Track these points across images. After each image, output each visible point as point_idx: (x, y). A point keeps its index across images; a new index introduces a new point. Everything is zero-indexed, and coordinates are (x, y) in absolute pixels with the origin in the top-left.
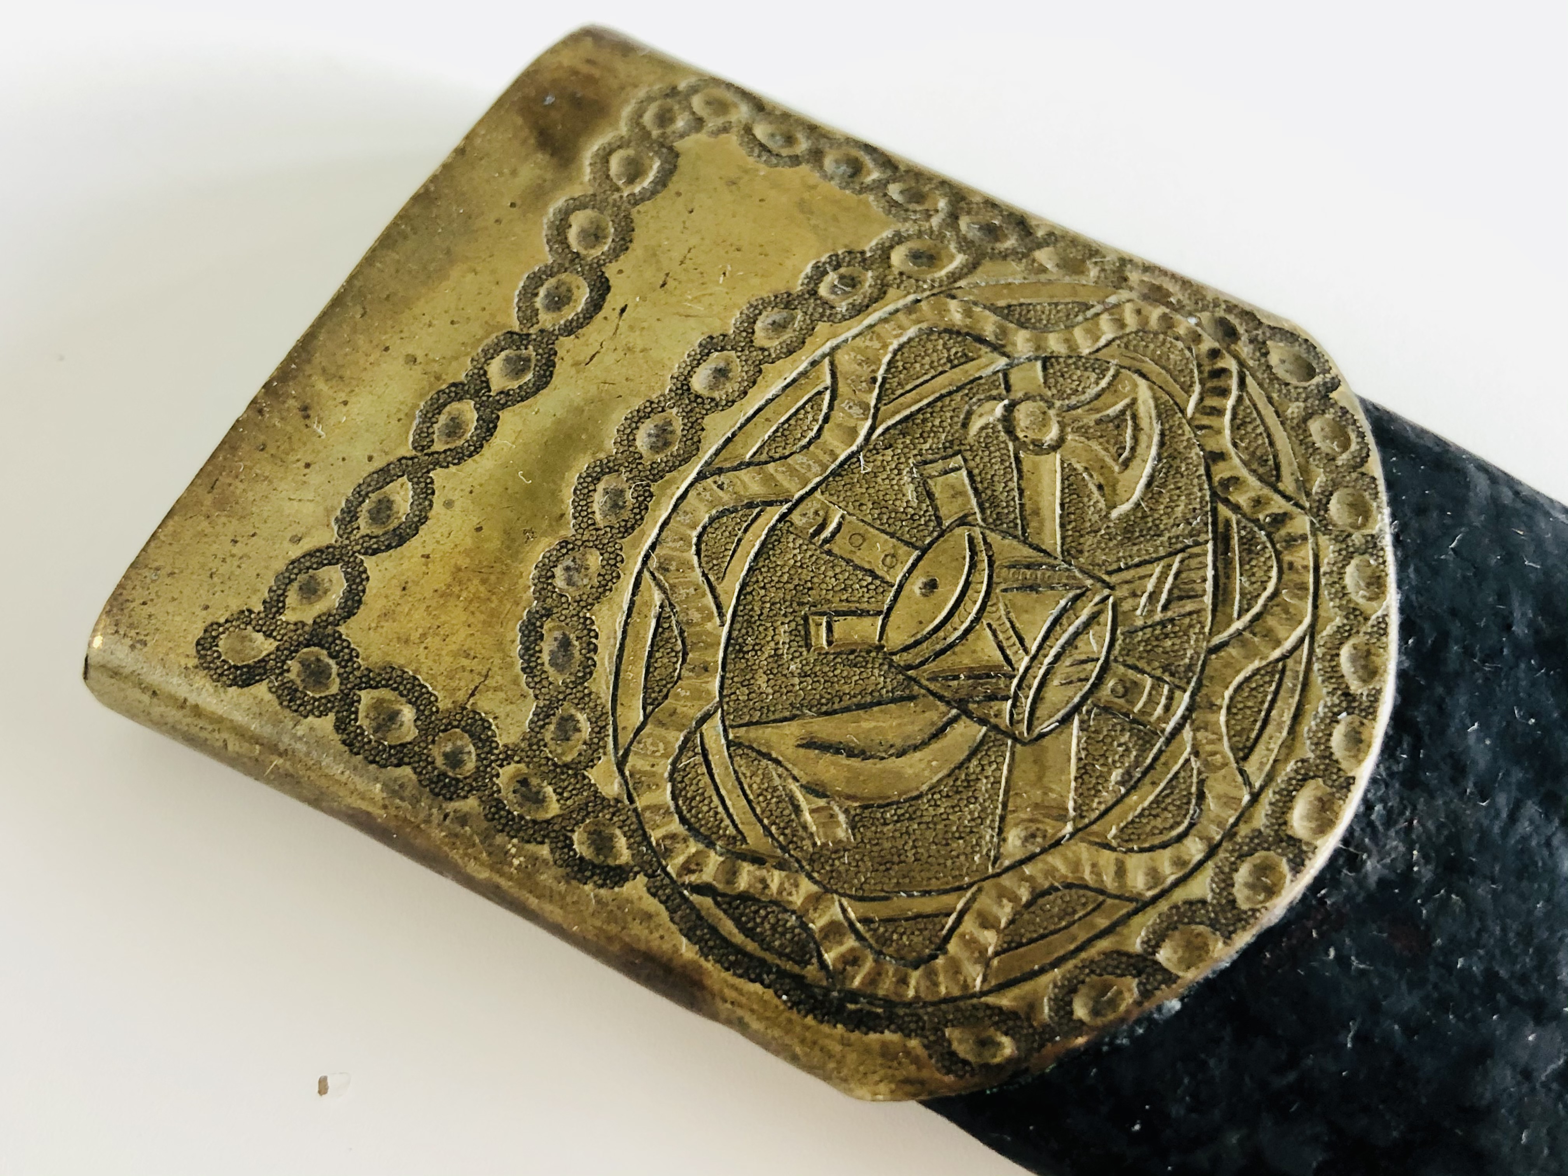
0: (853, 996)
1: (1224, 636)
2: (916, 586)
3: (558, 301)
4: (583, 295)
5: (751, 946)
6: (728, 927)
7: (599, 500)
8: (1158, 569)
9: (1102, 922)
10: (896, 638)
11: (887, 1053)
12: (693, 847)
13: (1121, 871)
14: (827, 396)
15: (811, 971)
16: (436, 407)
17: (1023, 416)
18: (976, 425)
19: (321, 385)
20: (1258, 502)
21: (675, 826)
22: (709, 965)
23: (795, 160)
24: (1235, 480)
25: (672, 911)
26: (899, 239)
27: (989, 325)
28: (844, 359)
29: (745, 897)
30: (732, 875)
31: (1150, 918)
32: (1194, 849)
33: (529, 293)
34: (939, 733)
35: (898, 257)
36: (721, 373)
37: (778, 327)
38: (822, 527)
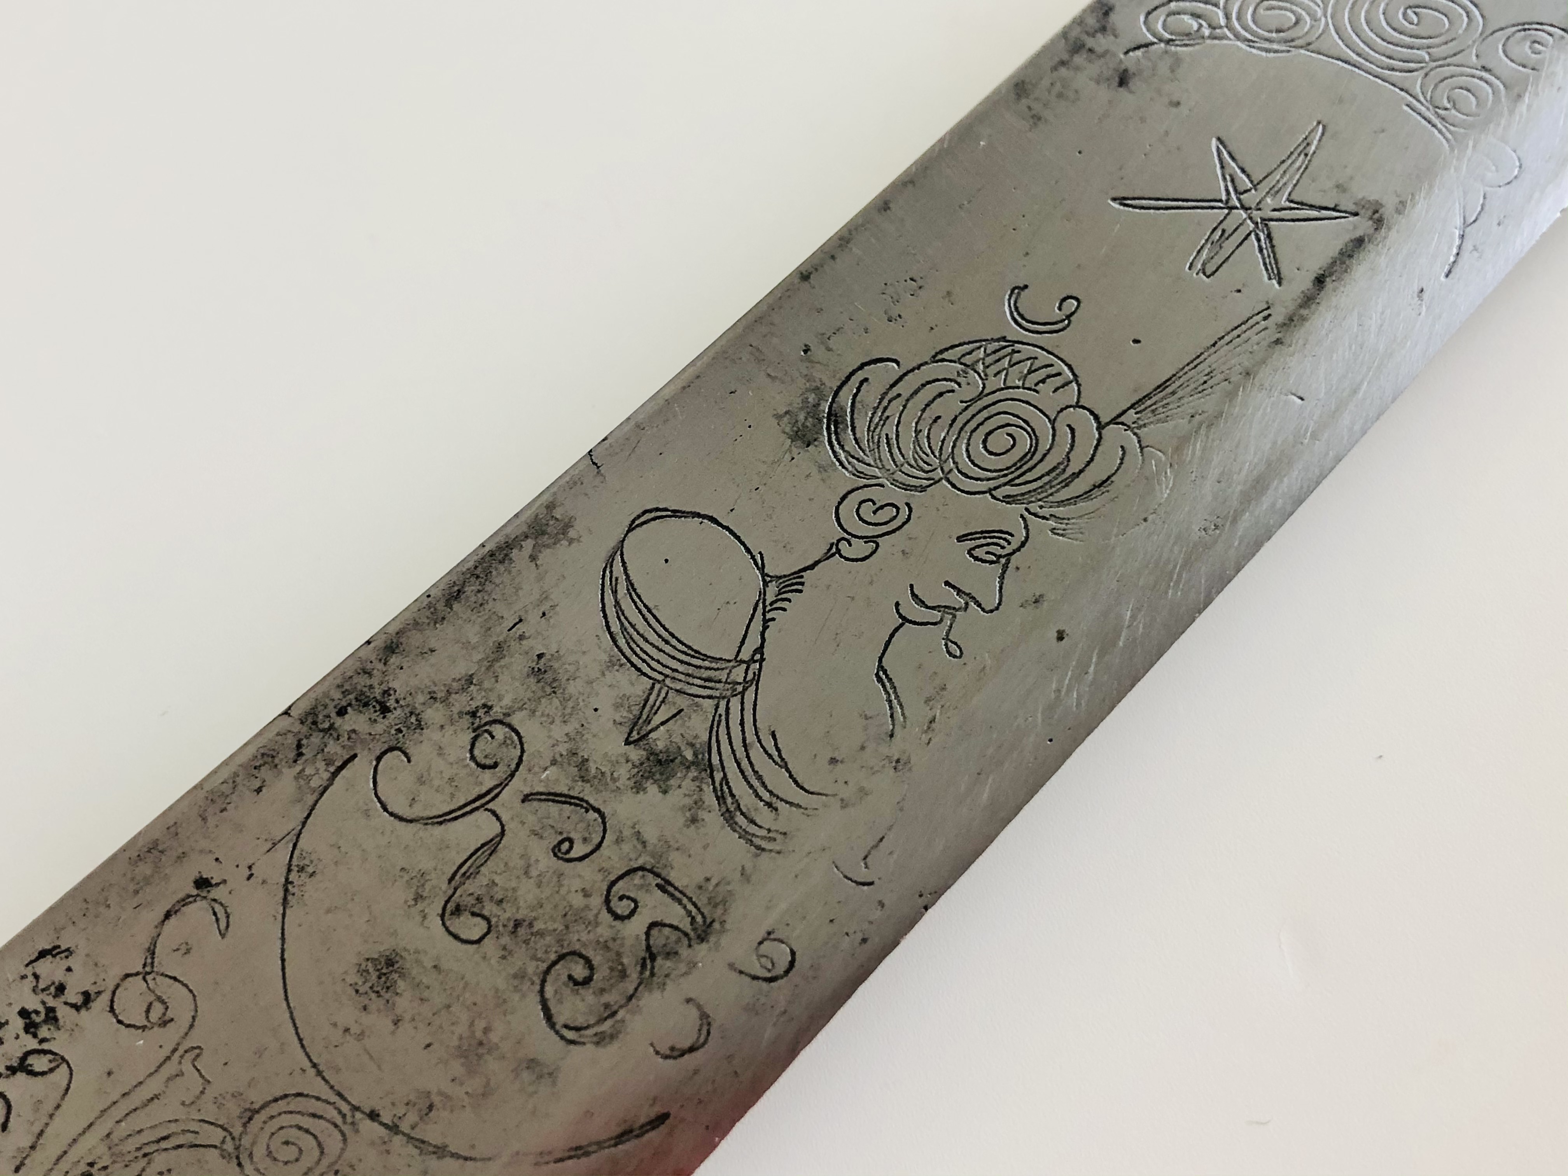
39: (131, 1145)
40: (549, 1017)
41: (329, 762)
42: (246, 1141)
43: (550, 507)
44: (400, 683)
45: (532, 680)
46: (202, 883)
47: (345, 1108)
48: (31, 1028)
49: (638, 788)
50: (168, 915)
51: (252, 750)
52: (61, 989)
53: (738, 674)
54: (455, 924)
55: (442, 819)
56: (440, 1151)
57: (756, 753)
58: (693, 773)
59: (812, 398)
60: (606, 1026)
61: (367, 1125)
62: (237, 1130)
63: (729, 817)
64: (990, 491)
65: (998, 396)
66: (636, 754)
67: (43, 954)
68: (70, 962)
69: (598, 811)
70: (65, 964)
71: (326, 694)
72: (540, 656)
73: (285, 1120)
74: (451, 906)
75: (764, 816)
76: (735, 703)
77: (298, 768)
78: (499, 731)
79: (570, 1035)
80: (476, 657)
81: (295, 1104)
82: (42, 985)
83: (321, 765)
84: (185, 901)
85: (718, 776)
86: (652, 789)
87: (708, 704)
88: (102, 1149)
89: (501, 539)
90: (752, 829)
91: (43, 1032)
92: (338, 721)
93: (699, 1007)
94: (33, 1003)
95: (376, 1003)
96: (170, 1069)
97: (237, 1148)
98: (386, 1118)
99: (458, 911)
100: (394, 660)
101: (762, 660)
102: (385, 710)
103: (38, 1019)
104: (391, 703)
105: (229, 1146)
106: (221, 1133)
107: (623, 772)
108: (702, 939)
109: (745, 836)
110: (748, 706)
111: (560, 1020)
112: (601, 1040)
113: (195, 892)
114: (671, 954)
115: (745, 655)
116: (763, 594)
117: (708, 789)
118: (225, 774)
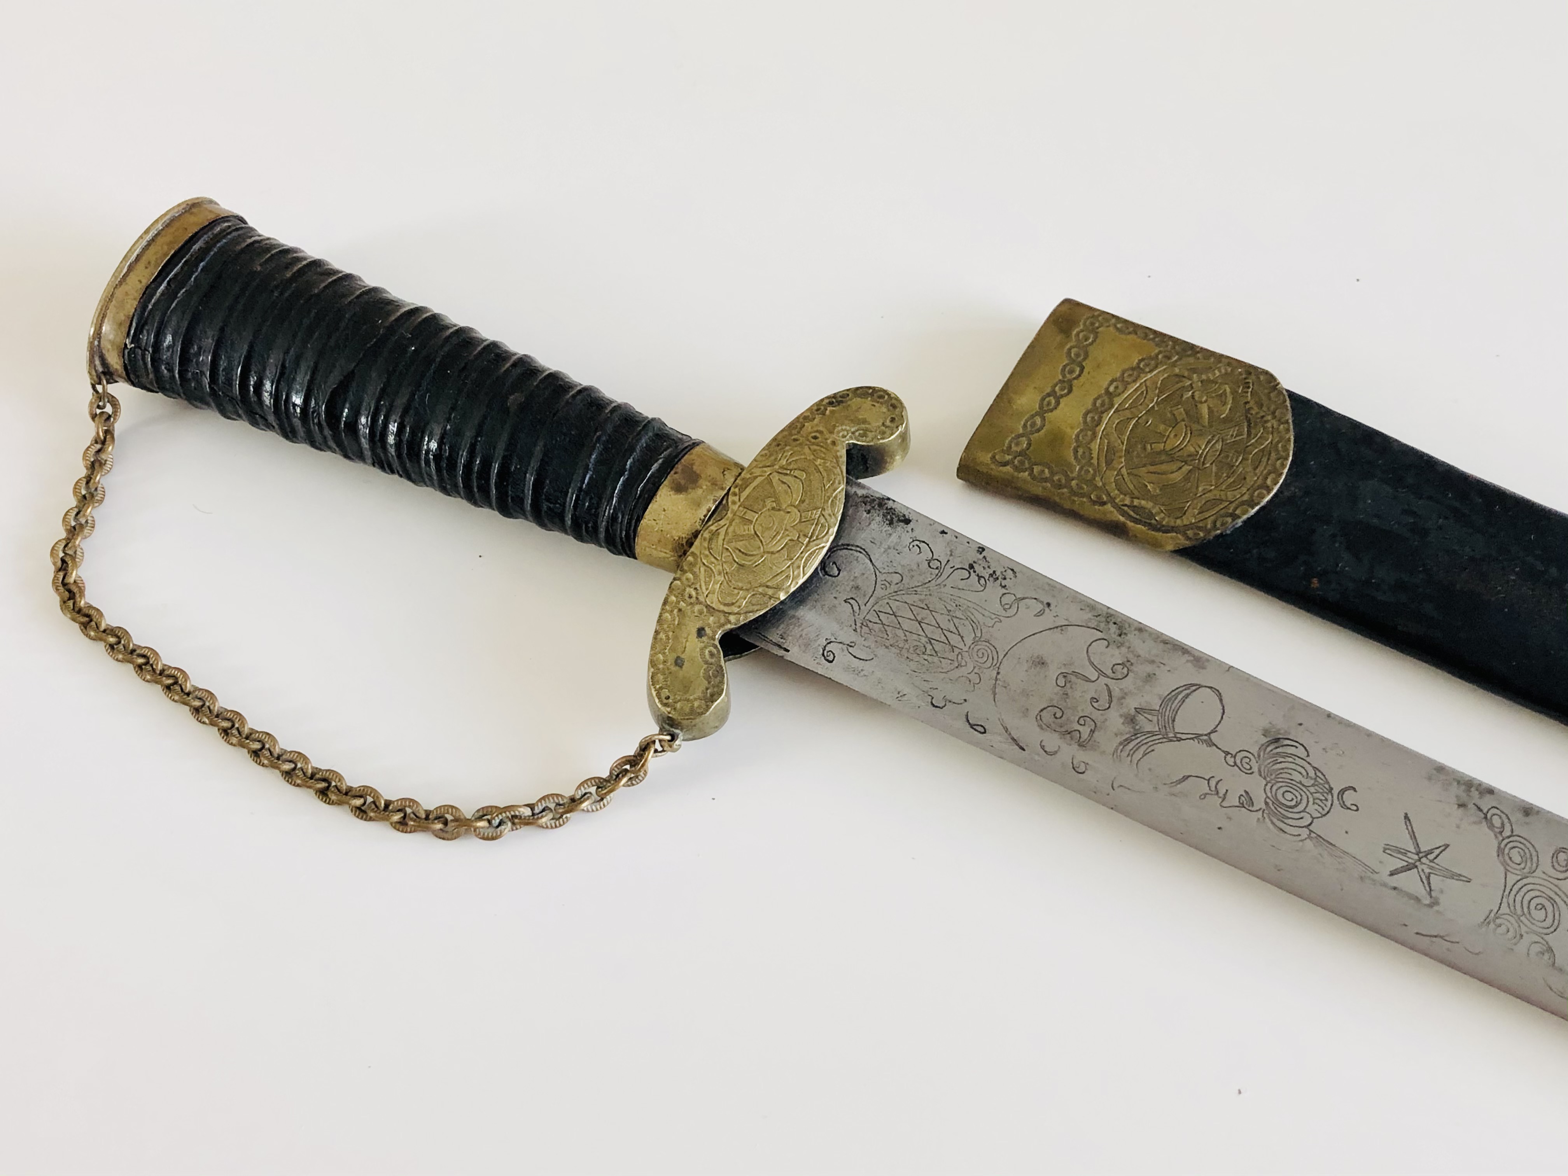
0: (1163, 526)
1: (1249, 444)
2: (1172, 435)
3: (1071, 372)
4: (1078, 370)
5: (1138, 517)
6: (1132, 513)
7: (1089, 419)
8: (1232, 429)
9: (1222, 506)
10: (1168, 448)
11: (1172, 538)
12: (1122, 496)
13: (1226, 495)
14: (1145, 392)
15: (1153, 522)
16: (1043, 399)
17: (1197, 394)
18: (1185, 397)
19: (1012, 395)
20: (1257, 413)
21: (1116, 492)
22: (1128, 522)
23: (1130, 333)
24: (1252, 408)
25: (1117, 511)
26: (1160, 352)
27: (1186, 374)
28: (1148, 383)
29: (1135, 506)
30: (1132, 502)
31: (1234, 505)
32: (1244, 490)
33: (1063, 370)
34: (1180, 468)
35: (1160, 356)
36: (1116, 388)
37: (1130, 375)
38: (1147, 422)
39: (969, 614)
40: (1042, 710)
41: (1097, 626)
42: (980, 643)
43: (1208, 661)
44: (1130, 637)
45: (1145, 674)
46: (1049, 605)
47: (998, 665)
48: (991, 575)
49: (1121, 716)
50: (1035, 599)
51: (1093, 603)
52: (1005, 579)
53: (1171, 735)
54: (1061, 677)
55: (1092, 664)
56: (995, 694)
57: (1145, 747)
58: (1132, 730)
59: (1282, 732)
60: (1044, 726)
61: (995, 672)
62: (982, 639)
63: (1121, 743)
64: (1267, 797)
65: (1308, 793)
66: (1133, 712)
67: (1012, 570)
68: (1013, 578)
69: (1109, 707)
70: (1012, 577)
71: (1118, 617)
72: (1155, 674)
73: (989, 651)
74: (1065, 674)
75: (1125, 754)
76: (1160, 736)
77: (1093, 618)
78: (1126, 669)
79: (1039, 718)
80: (1147, 656)
81: (994, 653)
82: (1004, 573)
83: (1096, 624)
84: (1042, 602)
85: (1133, 738)
86: (1122, 721)
87: (1158, 730)
88: (965, 607)
89: (1189, 649)
90: (1119, 751)
91: (991, 579)
92: (1111, 623)
93: (1058, 750)
94: (998, 573)
95: (1030, 664)
96: (994, 616)
97: (977, 641)
98: (998, 677)
99: (1065, 677)
100: (1136, 632)
101: (1179, 741)
102: (1120, 635)
103: (994, 576)
104: (1122, 636)
105: (977, 639)
106: (980, 635)
107: (1125, 710)
108: (1080, 745)
109: (1116, 750)
110: (1160, 741)
111: (1041, 713)
112: (1040, 727)
113: (1045, 603)
114: (1072, 738)
115: (1178, 735)
116: (1202, 735)
117: (1128, 736)
118: (1083, 598)
